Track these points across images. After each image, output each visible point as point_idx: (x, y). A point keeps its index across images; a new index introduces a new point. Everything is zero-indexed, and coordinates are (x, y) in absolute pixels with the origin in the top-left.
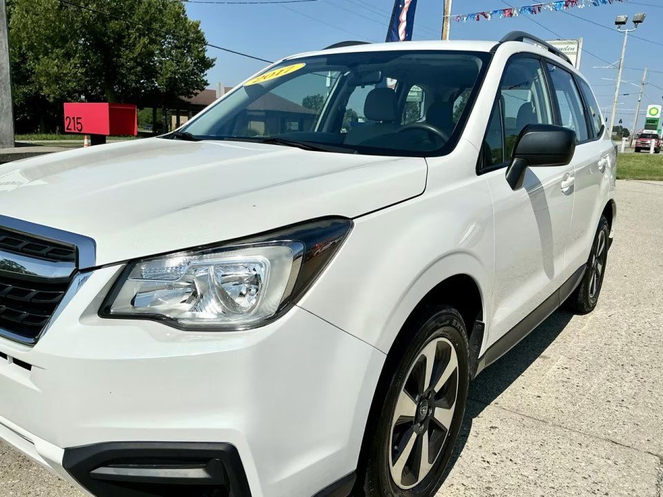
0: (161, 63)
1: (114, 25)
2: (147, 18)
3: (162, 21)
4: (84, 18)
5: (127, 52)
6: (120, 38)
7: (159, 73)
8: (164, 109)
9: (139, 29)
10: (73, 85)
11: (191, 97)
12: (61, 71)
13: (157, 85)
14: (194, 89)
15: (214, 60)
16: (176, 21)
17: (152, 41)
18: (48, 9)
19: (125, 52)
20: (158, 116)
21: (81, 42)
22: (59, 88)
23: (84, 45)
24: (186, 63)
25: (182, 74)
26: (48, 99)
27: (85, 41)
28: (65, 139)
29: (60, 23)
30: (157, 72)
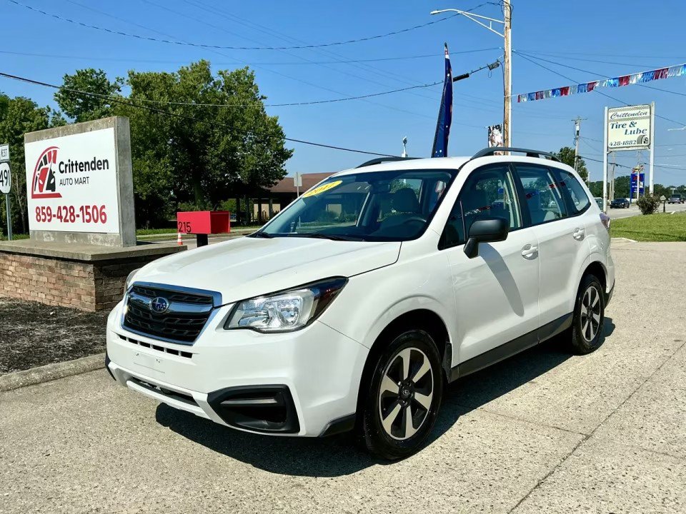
0: (243, 157)
1: (199, 126)
2: (230, 117)
3: (243, 119)
4: (172, 122)
5: (212, 149)
6: (205, 137)
7: (242, 167)
8: (247, 198)
9: (222, 128)
10: (163, 182)
11: (271, 187)
12: (153, 171)
13: (239, 177)
14: (274, 179)
15: (291, 151)
16: (256, 118)
17: (235, 138)
18: (141, 116)
19: (210, 150)
20: (241, 205)
21: (170, 143)
22: (151, 186)
23: (172, 145)
24: (266, 156)
25: (262, 166)
26: (141, 197)
27: (173, 142)
28: (158, 233)
29: (151, 127)
30: (240, 166)
